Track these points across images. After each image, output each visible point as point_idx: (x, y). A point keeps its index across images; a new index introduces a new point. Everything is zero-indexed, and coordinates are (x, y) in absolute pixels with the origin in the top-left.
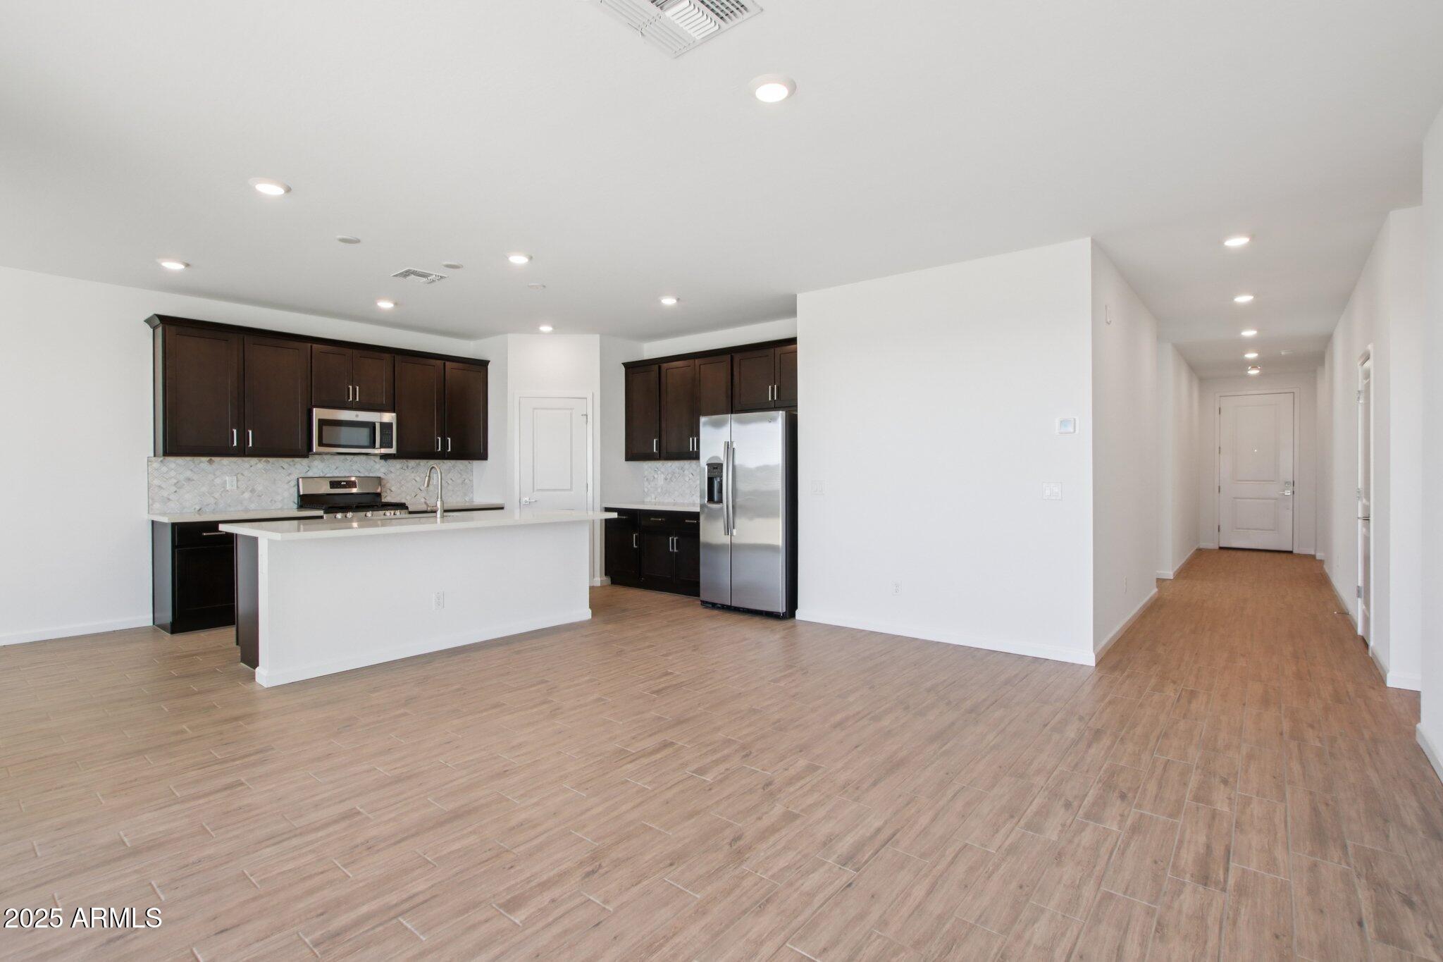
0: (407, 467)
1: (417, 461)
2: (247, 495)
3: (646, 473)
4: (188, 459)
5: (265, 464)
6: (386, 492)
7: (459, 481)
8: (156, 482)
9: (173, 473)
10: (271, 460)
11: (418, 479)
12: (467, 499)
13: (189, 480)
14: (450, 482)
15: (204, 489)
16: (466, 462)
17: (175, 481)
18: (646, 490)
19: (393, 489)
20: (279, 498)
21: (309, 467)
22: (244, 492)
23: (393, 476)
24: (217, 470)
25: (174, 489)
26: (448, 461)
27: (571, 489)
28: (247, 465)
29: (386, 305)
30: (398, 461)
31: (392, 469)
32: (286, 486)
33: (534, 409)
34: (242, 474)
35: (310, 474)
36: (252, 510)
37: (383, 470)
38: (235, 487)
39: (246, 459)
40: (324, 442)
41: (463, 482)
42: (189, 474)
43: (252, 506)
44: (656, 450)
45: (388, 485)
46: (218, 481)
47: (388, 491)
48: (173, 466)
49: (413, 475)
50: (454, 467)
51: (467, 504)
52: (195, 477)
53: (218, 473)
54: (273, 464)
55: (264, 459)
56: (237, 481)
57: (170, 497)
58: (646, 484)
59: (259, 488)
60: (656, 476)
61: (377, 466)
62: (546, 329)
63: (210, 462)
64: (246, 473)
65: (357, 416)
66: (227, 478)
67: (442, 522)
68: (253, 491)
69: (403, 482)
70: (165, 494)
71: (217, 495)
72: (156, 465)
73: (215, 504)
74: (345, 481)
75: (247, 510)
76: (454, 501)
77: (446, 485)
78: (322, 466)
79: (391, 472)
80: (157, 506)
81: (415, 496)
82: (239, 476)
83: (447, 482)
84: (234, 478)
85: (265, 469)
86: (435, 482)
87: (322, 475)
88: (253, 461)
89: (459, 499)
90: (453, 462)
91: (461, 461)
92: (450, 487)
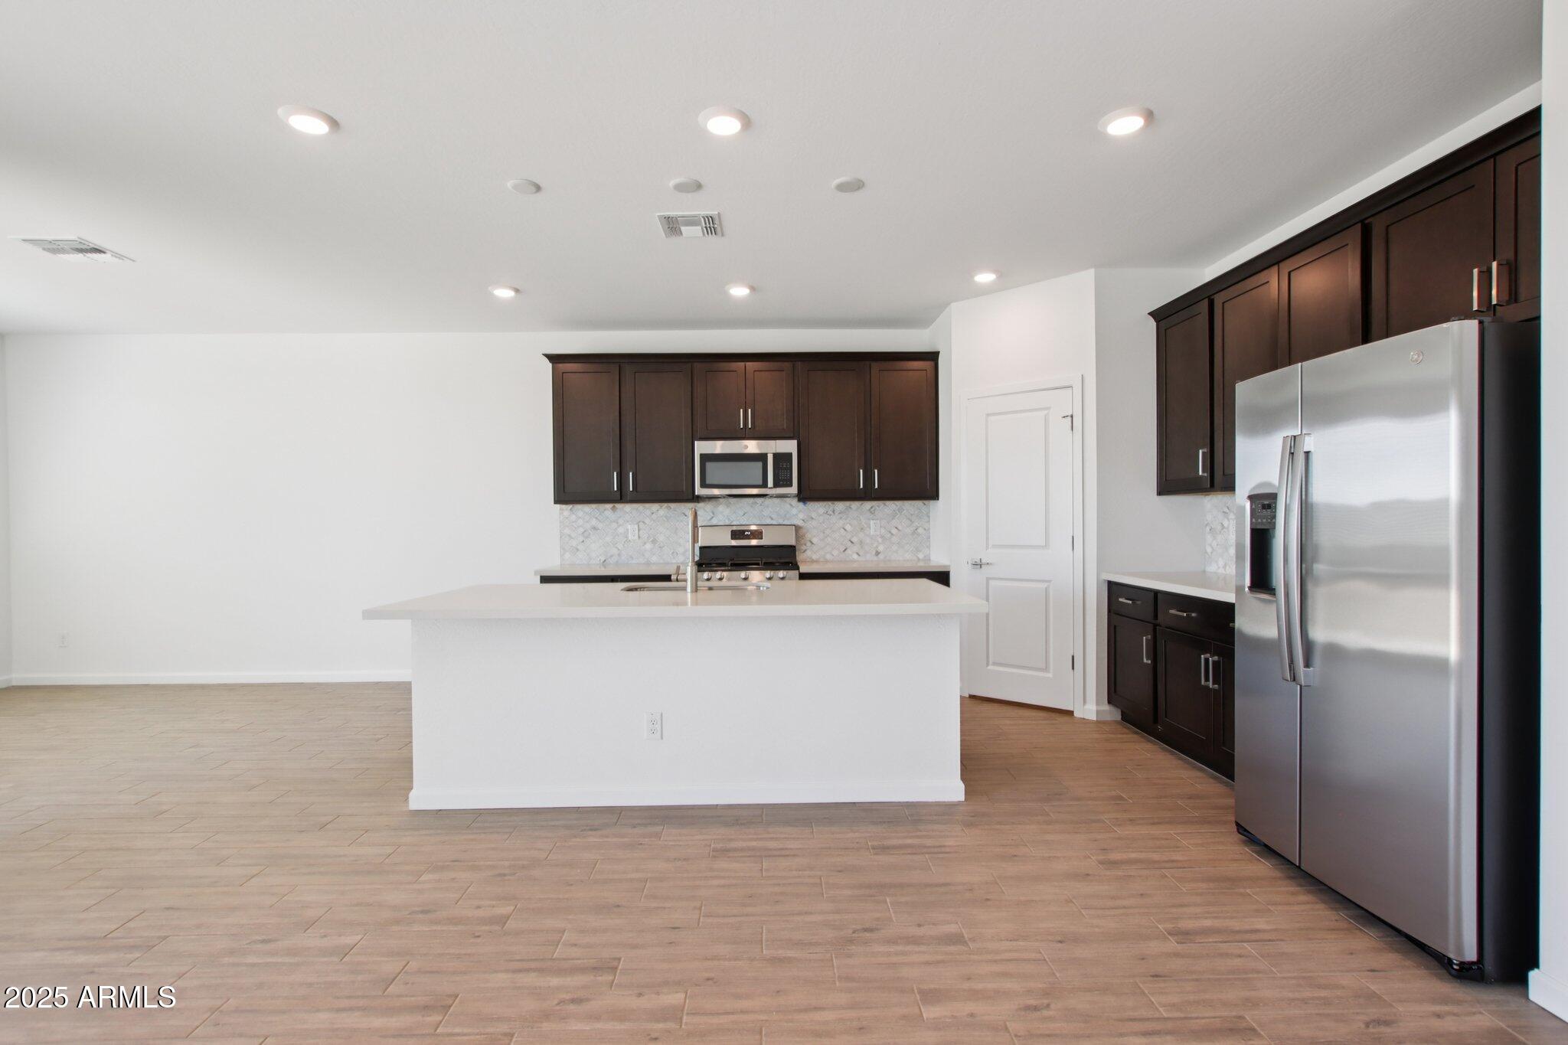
0: (833, 512)
1: (848, 503)
2: (648, 546)
3: (1209, 517)
4: (594, 506)
5: (666, 510)
6: (805, 545)
7: (909, 531)
8: (567, 531)
9: (580, 522)
10: (673, 505)
11: (848, 527)
12: (921, 556)
13: (595, 528)
14: (894, 531)
15: (608, 539)
16: (919, 503)
17: (583, 530)
18: (1209, 550)
19: (815, 540)
20: (681, 550)
21: (713, 514)
22: (645, 543)
23: (814, 523)
24: (620, 517)
25: (581, 539)
26: (891, 502)
27: (1046, 546)
28: (648, 512)
29: (740, 292)
31: (814, 515)
33: (988, 415)
34: (643, 522)
35: (714, 522)
36: (654, 564)
37: (801, 516)
38: (637, 537)
39: (648, 505)
40: (708, 482)
41: (915, 532)
42: (594, 522)
43: (654, 559)
44: (1203, 471)
45: (808, 536)
46: (621, 530)
47: (809, 544)
48: (580, 514)
49: (841, 522)
50: (900, 510)
51: (921, 564)
52: (600, 526)
53: (621, 521)
54: (674, 510)
55: (666, 505)
56: (639, 530)
57: (578, 547)
58: (1209, 538)
59: (661, 538)
60: (1226, 524)
61: (794, 511)
62: (985, 278)
63: (614, 509)
64: (647, 521)
65: (746, 447)
66: (629, 527)
67: (696, 603)
68: (654, 542)
69: (828, 532)
70: (574, 543)
71: (620, 546)
72: (566, 513)
73: (619, 555)
74: (748, 531)
75: (648, 564)
76: (901, 559)
77: (889, 535)
78: (727, 511)
79: (812, 518)
80: (567, 555)
81: (845, 550)
82: (641, 524)
83: (890, 532)
84: (636, 527)
85: (666, 517)
86: (872, 532)
87: (727, 523)
88: (655, 507)
89: (908, 556)
90: (899, 503)
91: (910, 502)
92: (894, 539)
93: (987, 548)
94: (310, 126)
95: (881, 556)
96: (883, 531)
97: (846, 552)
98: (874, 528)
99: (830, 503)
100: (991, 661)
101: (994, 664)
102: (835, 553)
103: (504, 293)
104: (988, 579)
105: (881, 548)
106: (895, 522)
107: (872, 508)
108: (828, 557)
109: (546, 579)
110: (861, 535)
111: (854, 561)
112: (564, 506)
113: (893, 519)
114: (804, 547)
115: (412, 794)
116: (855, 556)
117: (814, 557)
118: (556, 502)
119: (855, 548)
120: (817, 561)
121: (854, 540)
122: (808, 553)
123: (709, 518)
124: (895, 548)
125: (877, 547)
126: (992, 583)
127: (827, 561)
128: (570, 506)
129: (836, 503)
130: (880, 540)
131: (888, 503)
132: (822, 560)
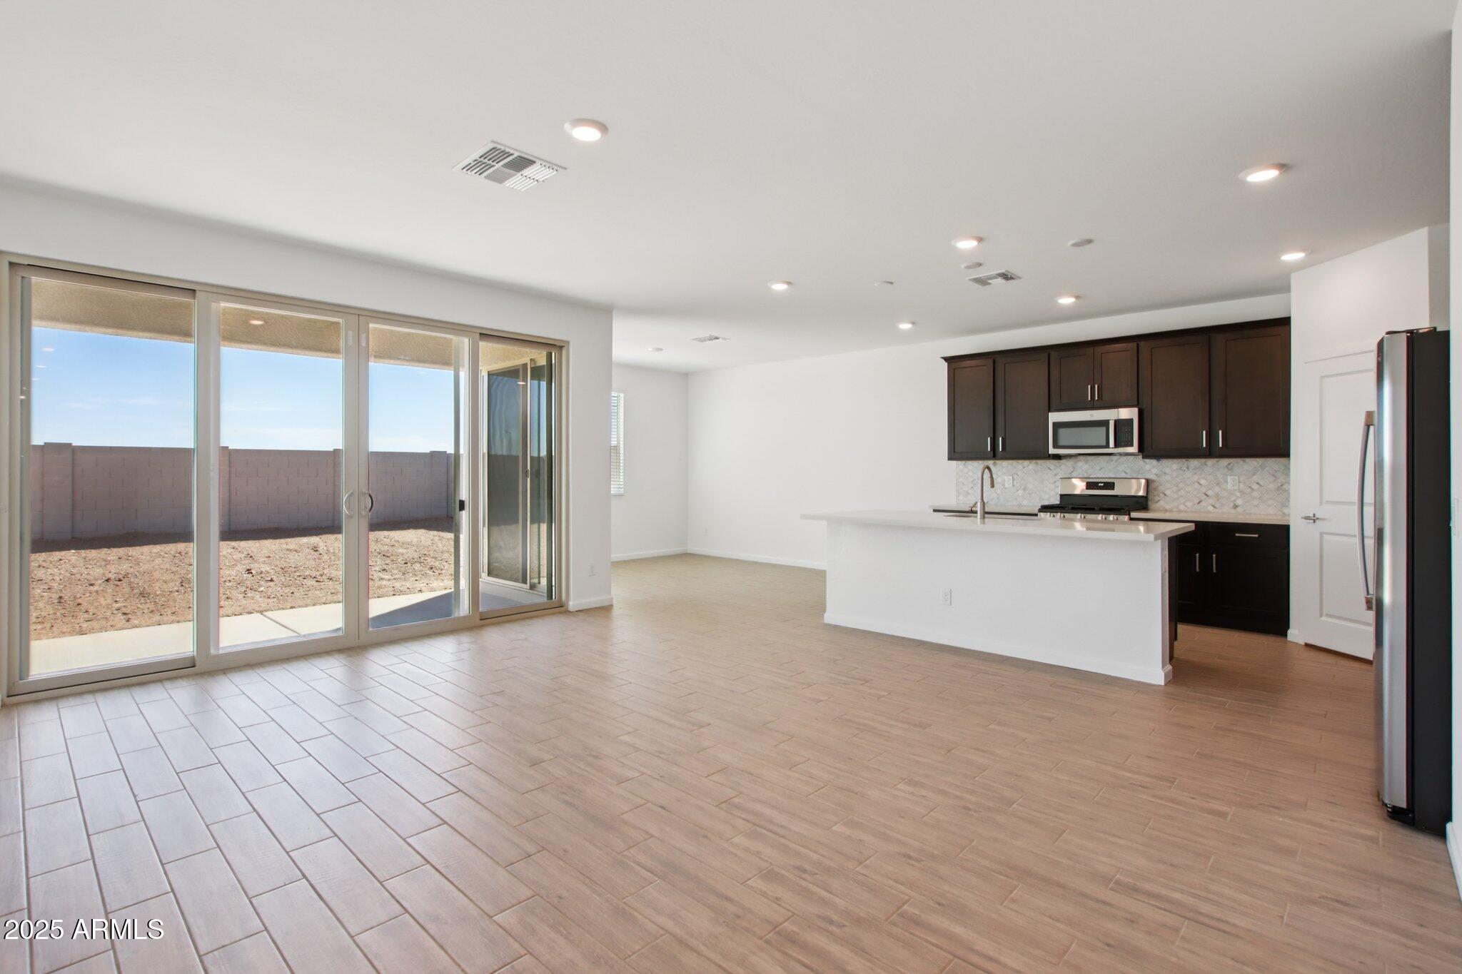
0: (1188, 468)
1: (1203, 460)
2: (1020, 492)
5: (1035, 465)
6: (1157, 496)
7: (1272, 486)
8: (961, 480)
9: (971, 473)
10: (1040, 462)
11: (1203, 482)
17: (973, 479)
19: (1168, 492)
21: (1074, 468)
22: (1018, 490)
23: (1168, 478)
24: (1000, 470)
25: (971, 486)
26: (1252, 459)
28: (1020, 467)
29: (1067, 301)
30: (1175, 461)
31: (1167, 470)
32: (1053, 486)
33: (1322, 377)
34: (1017, 474)
36: (1025, 506)
37: (1154, 471)
38: (1011, 485)
39: (1020, 461)
40: (1063, 444)
43: (1025, 502)
45: (1161, 488)
47: (1162, 495)
48: (970, 467)
49: (1196, 478)
50: (1262, 467)
53: (1000, 473)
54: (1041, 465)
55: (1034, 461)
56: (1013, 480)
57: (969, 492)
59: (1030, 487)
61: (1148, 467)
63: (994, 464)
64: (1020, 473)
65: (1092, 415)
66: (1006, 478)
68: (1025, 489)
69: (1181, 485)
70: (967, 488)
71: (999, 492)
72: (961, 467)
73: (998, 498)
74: (1102, 483)
75: (1020, 505)
76: (1263, 512)
77: (1249, 490)
78: (1086, 467)
79: (1165, 473)
80: (961, 497)
81: (1199, 503)
82: (1015, 476)
83: (1250, 487)
84: (1011, 477)
85: (1034, 470)
86: (1229, 486)
87: (1085, 476)
88: (1026, 463)
89: (1271, 511)
90: (1260, 461)
91: (1273, 459)
92: (1255, 494)
93: (1321, 504)
94: (780, 287)
95: (1239, 509)
96: (1242, 486)
97: (1201, 503)
98: (1231, 483)
99: (1184, 460)
100: (1324, 613)
101: (1328, 615)
102: (1189, 504)
103: (905, 326)
104: (1322, 534)
105: (1239, 502)
106: (1255, 478)
107: (1229, 464)
108: (1182, 507)
109: (935, 511)
110: (1217, 489)
111: (1210, 512)
112: (959, 462)
113: (1253, 475)
114: (1157, 498)
115: (826, 615)
116: (1211, 508)
117: (1168, 507)
118: (950, 458)
119: (1211, 501)
120: (1171, 511)
121: (1209, 493)
122: (1162, 503)
123: (1069, 472)
124: (1255, 502)
125: (1235, 500)
126: (1326, 537)
127: (1180, 511)
128: (964, 462)
129: (1190, 460)
130: (1238, 494)
131: (1248, 460)
132: (1175, 509)
